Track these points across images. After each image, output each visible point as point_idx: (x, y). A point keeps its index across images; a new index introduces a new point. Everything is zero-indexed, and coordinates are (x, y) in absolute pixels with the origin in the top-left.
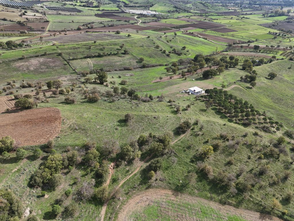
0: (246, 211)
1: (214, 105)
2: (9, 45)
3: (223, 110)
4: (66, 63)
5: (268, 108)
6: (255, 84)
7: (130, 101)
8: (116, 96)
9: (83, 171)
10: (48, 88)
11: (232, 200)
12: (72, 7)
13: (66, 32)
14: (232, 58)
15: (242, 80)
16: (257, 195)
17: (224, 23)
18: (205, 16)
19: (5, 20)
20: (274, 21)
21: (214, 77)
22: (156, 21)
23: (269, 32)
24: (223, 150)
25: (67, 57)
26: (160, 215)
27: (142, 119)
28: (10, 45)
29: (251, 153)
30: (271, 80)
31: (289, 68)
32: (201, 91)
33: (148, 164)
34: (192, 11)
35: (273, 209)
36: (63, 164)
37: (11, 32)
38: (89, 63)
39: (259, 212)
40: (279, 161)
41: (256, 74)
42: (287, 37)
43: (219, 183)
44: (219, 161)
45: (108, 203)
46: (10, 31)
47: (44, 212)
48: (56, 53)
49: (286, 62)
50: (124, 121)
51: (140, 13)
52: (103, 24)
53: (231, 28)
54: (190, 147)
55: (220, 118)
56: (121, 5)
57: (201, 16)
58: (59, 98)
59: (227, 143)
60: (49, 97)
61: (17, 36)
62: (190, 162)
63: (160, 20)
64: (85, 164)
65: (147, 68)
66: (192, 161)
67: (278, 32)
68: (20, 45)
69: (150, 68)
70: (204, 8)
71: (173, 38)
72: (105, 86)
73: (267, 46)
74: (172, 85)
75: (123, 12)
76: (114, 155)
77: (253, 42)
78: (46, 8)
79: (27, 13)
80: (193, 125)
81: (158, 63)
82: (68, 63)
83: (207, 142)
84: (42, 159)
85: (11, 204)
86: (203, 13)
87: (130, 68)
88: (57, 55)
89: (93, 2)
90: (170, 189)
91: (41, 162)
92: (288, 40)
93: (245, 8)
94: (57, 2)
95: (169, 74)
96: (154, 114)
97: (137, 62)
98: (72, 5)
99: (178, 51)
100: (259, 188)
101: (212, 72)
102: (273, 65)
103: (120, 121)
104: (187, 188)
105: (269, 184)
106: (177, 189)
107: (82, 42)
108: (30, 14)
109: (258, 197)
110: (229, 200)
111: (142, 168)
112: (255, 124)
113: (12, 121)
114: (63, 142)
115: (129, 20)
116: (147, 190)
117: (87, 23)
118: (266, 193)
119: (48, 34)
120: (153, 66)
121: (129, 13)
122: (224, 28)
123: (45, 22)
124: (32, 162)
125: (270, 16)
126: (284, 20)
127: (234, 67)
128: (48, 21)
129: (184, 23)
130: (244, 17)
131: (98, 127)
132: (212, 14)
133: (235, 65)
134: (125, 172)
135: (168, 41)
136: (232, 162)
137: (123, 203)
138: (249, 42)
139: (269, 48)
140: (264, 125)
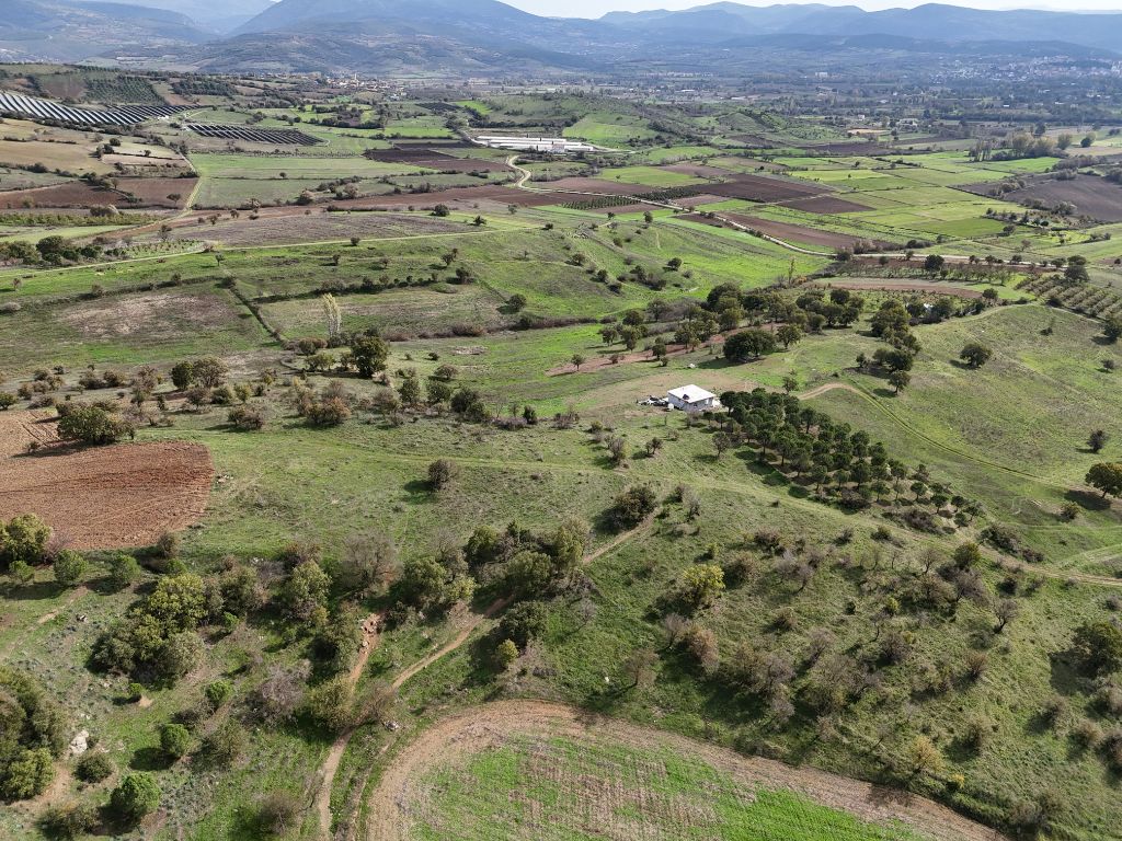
0: (823, 777)
1: (747, 444)
2: (50, 251)
3: (776, 460)
4: (247, 311)
5: (944, 456)
6: (907, 379)
7: (455, 426)
8: (407, 410)
9: (272, 634)
10: (176, 388)
11: (780, 743)
12: (282, 125)
13: (256, 212)
14: (839, 296)
15: (862, 366)
16: (866, 728)
17: (829, 183)
18: (760, 158)
19: (38, 169)
20: (1008, 175)
21: (764, 356)
22: (583, 175)
23: (989, 212)
24: (762, 583)
25: (250, 291)
26: (523, 779)
27: (487, 480)
28: (52, 252)
29: (858, 596)
30: (969, 371)
31: (1045, 333)
32: (711, 399)
33: (497, 623)
34: (714, 140)
35: (917, 771)
36: (206, 606)
37: (59, 210)
38: (327, 312)
39: (869, 781)
40: (953, 621)
41: (918, 349)
42: (1053, 229)
43: (736, 689)
44: (746, 619)
45: (350, 735)
46: (54, 207)
47: (133, 747)
48: (213, 278)
49: (1035, 313)
50: (428, 486)
51: (527, 146)
52: (391, 184)
53: (852, 198)
54: (650, 570)
55: (764, 482)
56: (460, 119)
57: (746, 156)
58: (212, 414)
59: (777, 562)
60: (177, 413)
61: (79, 225)
62: (643, 619)
63: (596, 169)
64: (278, 613)
65: (538, 331)
66: (651, 617)
67: (1023, 211)
68: (89, 253)
69: (546, 331)
70: (758, 132)
71: (638, 232)
72: (375, 383)
73: (972, 258)
74: (614, 382)
75: (467, 144)
76: (382, 589)
77: (928, 245)
78: (189, 130)
79: (118, 144)
80: (665, 503)
81: (576, 314)
82: (255, 311)
83: (708, 557)
84: (139, 590)
85: (30, 713)
86: (756, 148)
87: (475, 330)
88: (218, 286)
89: (361, 111)
90: (570, 701)
91: (137, 598)
92: (1056, 240)
93: (908, 129)
94: (232, 110)
95: (610, 349)
96: (534, 467)
97: (500, 310)
98: (284, 118)
99: (651, 276)
100: (874, 707)
101: (755, 340)
102: (986, 323)
103: (413, 487)
104: (626, 701)
105: (911, 695)
106: (594, 704)
107: (307, 241)
108: (130, 151)
109: (869, 734)
110: (767, 742)
111: (478, 635)
112: (885, 503)
113: (45, 479)
114: (209, 543)
115: (487, 171)
116: (490, 704)
117: (334, 181)
118: (899, 721)
119: (189, 219)
120: (559, 324)
121: (489, 147)
122: (827, 198)
123: (182, 176)
124: (106, 598)
125: (998, 158)
126: (1047, 171)
127: (845, 327)
128: (193, 176)
129: (683, 181)
130: (900, 162)
131: (335, 502)
132: (788, 150)
133: (848, 321)
134: (415, 644)
135: (617, 243)
136: (790, 621)
137: (402, 741)
138: (913, 245)
139: (981, 266)
140: (917, 506)
